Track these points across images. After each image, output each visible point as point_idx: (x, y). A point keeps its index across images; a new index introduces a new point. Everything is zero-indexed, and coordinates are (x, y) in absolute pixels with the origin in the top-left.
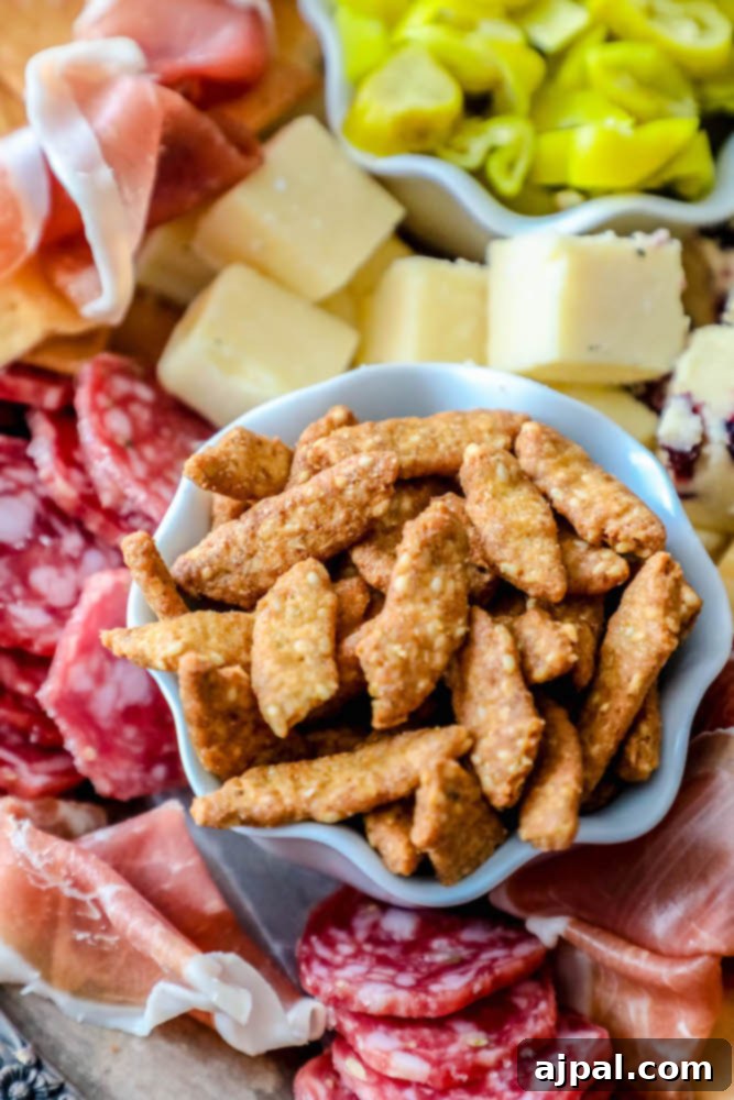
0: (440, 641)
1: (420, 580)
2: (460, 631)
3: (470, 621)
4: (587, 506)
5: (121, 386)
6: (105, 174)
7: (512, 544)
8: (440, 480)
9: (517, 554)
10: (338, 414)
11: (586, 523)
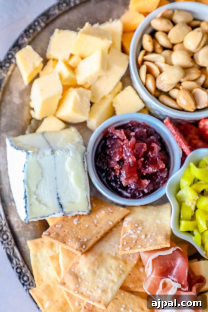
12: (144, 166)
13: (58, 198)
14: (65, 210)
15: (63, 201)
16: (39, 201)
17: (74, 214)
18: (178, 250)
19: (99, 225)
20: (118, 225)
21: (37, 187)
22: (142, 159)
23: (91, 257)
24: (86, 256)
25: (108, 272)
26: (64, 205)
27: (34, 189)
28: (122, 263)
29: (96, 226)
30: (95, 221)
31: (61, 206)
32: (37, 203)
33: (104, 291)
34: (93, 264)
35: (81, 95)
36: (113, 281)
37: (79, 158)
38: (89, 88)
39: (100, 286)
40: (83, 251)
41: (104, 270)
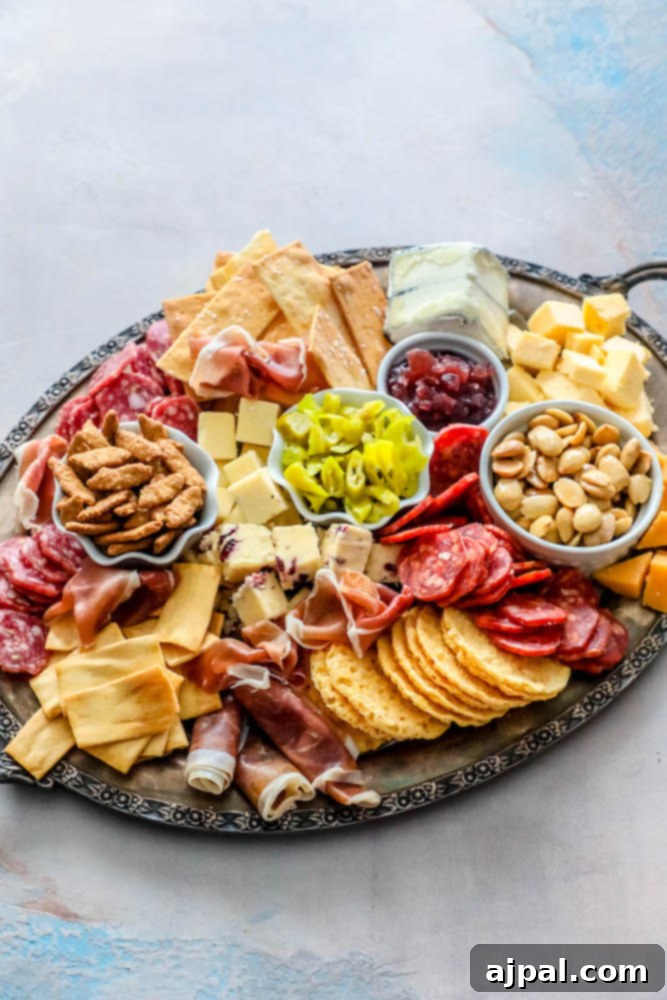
0: (112, 484)
1: (126, 472)
2: (119, 487)
3: (123, 489)
4: (175, 506)
5: (187, 408)
6: (210, 356)
7: (151, 491)
8: (168, 470)
9: (147, 492)
10: (179, 444)
11: (169, 507)
12: (429, 383)
13: (411, 290)
14: (395, 299)
15: (407, 296)
16: (412, 267)
17: (387, 314)
18: (301, 376)
19: (364, 331)
20: (359, 352)
21: (431, 261)
22: (437, 382)
23: (324, 290)
24: (326, 285)
25: (297, 298)
26: (401, 298)
27: (429, 257)
28: (305, 321)
29: (365, 328)
30: (371, 332)
31: (402, 293)
32: (411, 261)
33: (275, 277)
34: (314, 286)
35: (546, 349)
36: (284, 294)
37: (455, 307)
38: (555, 369)
39: (283, 278)
40: (335, 283)
41: (302, 294)
